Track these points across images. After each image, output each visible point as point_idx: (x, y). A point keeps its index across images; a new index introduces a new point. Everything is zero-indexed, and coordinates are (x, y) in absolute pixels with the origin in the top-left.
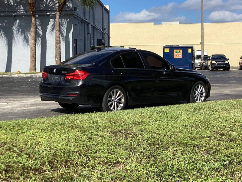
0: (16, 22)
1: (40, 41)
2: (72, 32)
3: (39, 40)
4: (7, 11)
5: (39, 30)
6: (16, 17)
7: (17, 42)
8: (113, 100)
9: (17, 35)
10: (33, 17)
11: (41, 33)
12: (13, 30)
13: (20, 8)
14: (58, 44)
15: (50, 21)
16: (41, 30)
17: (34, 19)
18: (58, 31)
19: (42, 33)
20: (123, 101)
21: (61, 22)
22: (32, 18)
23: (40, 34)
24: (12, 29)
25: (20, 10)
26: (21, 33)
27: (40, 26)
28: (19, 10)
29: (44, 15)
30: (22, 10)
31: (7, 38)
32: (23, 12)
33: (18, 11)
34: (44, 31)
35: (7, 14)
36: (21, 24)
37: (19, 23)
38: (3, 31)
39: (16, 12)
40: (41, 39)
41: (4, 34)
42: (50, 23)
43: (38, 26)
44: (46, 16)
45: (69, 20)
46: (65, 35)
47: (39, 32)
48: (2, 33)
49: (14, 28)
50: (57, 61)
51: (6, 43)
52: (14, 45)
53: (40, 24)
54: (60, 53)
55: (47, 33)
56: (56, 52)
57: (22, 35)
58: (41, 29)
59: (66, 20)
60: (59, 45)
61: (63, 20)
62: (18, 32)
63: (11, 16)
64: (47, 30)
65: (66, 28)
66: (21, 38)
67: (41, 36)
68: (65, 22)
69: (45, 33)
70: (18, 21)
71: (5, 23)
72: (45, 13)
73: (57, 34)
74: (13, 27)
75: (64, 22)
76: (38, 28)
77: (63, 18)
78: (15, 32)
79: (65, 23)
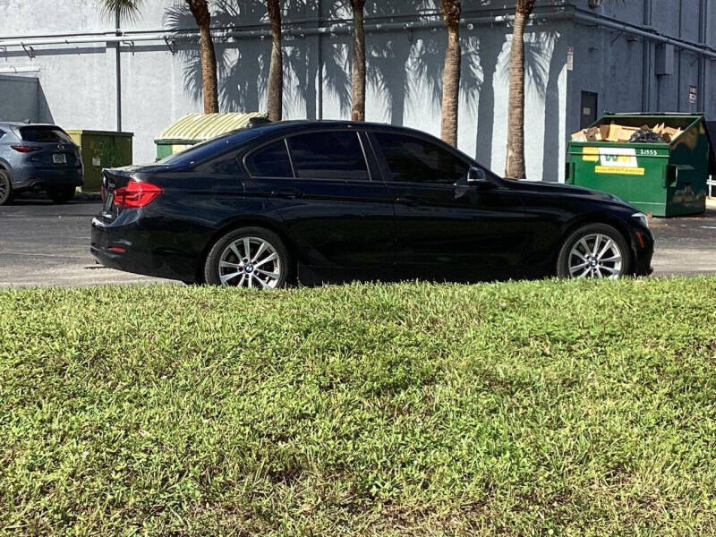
0: (415, 45)
1: (477, 98)
2: (568, 71)
3: (473, 95)
4: (393, 17)
5: (474, 67)
6: (413, 33)
7: (415, 104)
8: (241, 269)
9: (416, 83)
10: (452, 32)
11: (480, 76)
12: (407, 70)
13: (428, 8)
14: (515, 108)
15: (506, 41)
16: (481, 68)
17: (453, 37)
18: (516, 70)
19: (483, 75)
20: (278, 273)
21: (538, 42)
22: (448, 34)
23: (476, 79)
24: (404, 67)
25: (427, 13)
26: (428, 78)
27: (478, 57)
28: (422, 13)
29: (487, 25)
30: (431, 12)
31: (389, 91)
32: (433, 19)
33: (423, 16)
34: (489, 69)
35: (393, 24)
36: (427, 52)
37: (422, 50)
38: (383, 72)
39: (416, 17)
40: (481, 93)
41: (383, 80)
42: (505, 45)
43: (473, 56)
44: (492, 26)
45: (559, 35)
46: (545, 79)
47: (474, 74)
48: (379, 78)
49: (409, 62)
50: (512, 157)
51: (387, 105)
52: (408, 111)
53: (477, 50)
54: (520, 134)
55: (496, 75)
56: (510, 132)
57: (429, 82)
58: (481, 64)
59: (552, 36)
60: (519, 110)
61: (543, 35)
62: (420, 75)
63: (401, 30)
64: (497, 67)
65: (549, 59)
66: (426, 90)
67: (481, 86)
68: (548, 41)
69: (492, 76)
70: (420, 43)
71: (387, 50)
72: (491, 18)
73: (515, 78)
74: (407, 59)
75: (544, 44)
76: (472, 63)
77: (543, 31)
78: (411, 76)
79: (547, 45)
